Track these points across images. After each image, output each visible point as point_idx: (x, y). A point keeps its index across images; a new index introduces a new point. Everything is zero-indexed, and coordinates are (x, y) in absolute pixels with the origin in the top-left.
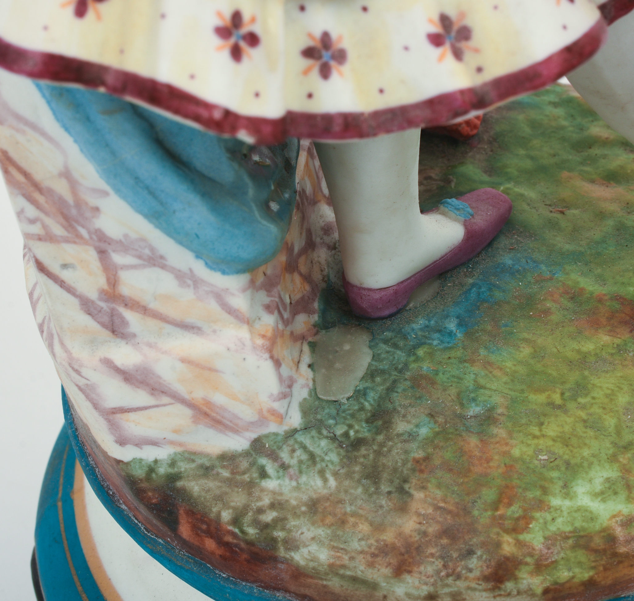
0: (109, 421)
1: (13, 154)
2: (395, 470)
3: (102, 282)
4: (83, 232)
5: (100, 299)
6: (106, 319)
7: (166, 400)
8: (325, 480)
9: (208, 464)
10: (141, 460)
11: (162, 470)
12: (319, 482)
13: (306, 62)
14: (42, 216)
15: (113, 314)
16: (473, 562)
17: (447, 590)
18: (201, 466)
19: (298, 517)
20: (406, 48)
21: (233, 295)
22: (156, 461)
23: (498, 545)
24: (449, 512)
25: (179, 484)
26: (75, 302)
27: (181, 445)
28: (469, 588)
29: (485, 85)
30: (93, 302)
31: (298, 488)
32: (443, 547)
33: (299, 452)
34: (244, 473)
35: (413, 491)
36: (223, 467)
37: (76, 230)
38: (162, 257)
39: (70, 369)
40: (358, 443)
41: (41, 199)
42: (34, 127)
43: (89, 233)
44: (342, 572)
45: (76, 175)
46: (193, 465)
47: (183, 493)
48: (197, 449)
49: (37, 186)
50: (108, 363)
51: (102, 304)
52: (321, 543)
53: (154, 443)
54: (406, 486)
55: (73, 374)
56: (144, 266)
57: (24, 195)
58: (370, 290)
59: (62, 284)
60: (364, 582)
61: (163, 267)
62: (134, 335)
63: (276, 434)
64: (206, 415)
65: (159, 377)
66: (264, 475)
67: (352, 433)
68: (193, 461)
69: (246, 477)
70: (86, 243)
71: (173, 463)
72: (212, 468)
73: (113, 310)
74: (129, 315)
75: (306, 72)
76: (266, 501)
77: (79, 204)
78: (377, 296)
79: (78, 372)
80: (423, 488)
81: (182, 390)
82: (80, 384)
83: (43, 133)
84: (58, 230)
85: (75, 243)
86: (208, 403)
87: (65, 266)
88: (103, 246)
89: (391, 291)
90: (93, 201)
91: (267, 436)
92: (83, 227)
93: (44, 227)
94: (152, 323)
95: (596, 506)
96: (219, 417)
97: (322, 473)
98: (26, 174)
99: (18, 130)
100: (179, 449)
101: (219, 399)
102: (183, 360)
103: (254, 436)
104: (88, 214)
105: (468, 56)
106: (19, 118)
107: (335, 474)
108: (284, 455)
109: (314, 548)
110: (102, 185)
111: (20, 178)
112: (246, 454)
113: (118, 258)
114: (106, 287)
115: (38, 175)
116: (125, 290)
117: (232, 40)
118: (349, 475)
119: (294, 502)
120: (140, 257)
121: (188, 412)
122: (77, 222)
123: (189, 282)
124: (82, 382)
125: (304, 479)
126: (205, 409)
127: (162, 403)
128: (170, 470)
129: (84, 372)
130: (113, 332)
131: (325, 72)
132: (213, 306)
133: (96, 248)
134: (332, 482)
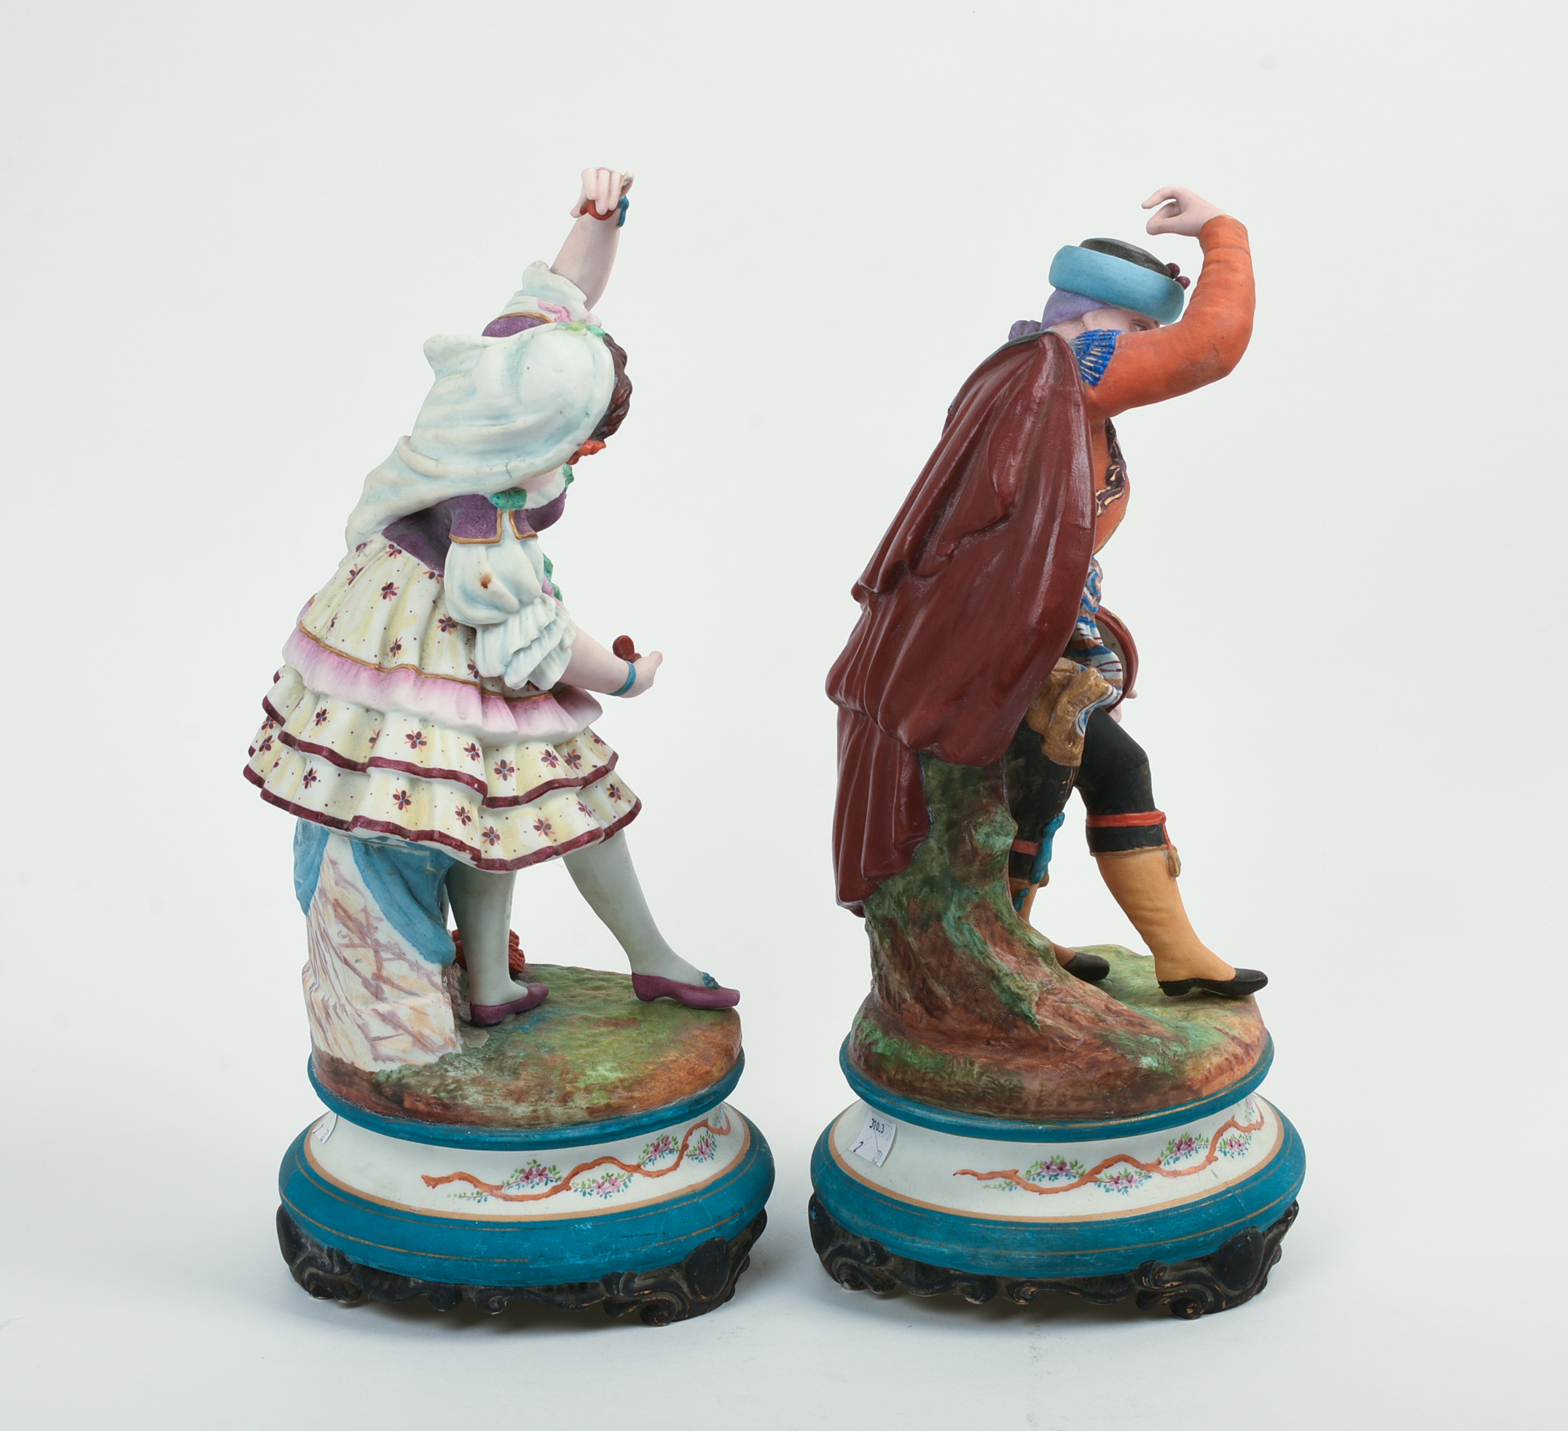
0: (372, 1045)
1: (341, 901)
2: (511, 1067)
3: (374, 968)
4: (369, 940)
5: (372, 979)
6: (373, 990)
7: (401, 1031)
8: (478, 1071)
9: (418, 1070)
10: (384, 1071)
11: (394, 1076)
12: (475, 1072)
13: (484, 838)
14: (350, 933)
15: (378, 987)
16: (553, 1095)
17: (542, 1107)
18: (414, 1072)
19: (467, 1085)
20: (525, 832)
21: (435, 975)
22: (391, 1071)
23: (564, 1088)
24: (539, 1078)
25: (404, 1081)
26: (360, 980)
27: (405, 1061)
28: (552, 1106)
29: (558, 846)
30: (368, 980)
31: (465, 1074)
32: (538, 1091)
33: (463, 1063)
34: (437, 1072)
35: (521, 1072)
36: (426, 1071)
37: (365, 939)
38: (404, 954)
39: (356, 1015)
40: (490, 1059)
41: (350, 924)
42: (353, 886)
43: (372, 941)
44: (490, 1105)
45: (369, 910)
46: (410, 1072)
47: (407, 1086)
48: (413, 1063)
49: (349, 917)
50: (375, 1010)
51: (373, 982)
52: (479, 1093)
53: (392, 1060)
54: (517, 1071)
55: (357, 1018)
56: (395, 959)
57: (342, 923)
58: (486, 1006)
59: (354, 970)
60: (501, 1108)
61: (404, 959)
62: (387, 999)
63: (451, 1054)
64: (419, 1041)
65: (399, 1018)
66: (447, 1071)
67: (487, 1056)
68: (411, 1069)
69: (438, 1073)
70: (370, 947)
71: (400, 1072)
72: (420, 1072)
73: (378, 984)
74: (385, 987)
75: (484, 842)
76: (450, 1081)
77: (369, 925)
78: (489, 1010)
79: (360, 1016)
80: (525, 1070)
81: (408, 1025)
82: (360, 1023)
83: (357, 889)
84: (357, 941)
85: (364, 947)
86: (421, 1034)
87: (357, 961)
88: (378, 948)
89: (496, 1008)
90: (375, 924)
91: (447, 1054)
92: (369, 938)
93: (350, 939)
94: (396, 992)
95: (607, 1074)
96: (425, 1043)
97: (476, 1069)
98: (345, 911)
99: (345, 888)
100: (404, 1064)
101: (426, 1031)
102: (411, 1008)
103: (441, 1054)
104: (372, 931)
105: (550, 835)
106: (346, 881)
107: (482, 1069)
108: (456, 1063)
109: (476, 1096)
110: (381, 915)
111: (342, 913)
112: (437, 1064)
113: (384, 955)
114: (376, 971)
115: (352, 911)
116: (385, 973)
117: (462, 817)
118: (489, 1069)
119: (463, 1080)
120: (394, 954)
121: (410, 1039)
122: (367, 936)
123: (415, 968)
124: (360, 1022)
125: (467, 1071)
126: (419, 1038)
127: (399, 1033)
128: (399, 1075)
129: (363, 1016)
130: (377, 997)
131: (492, 843)
132: (425, 981)
133: (373, 949)
134: (481, 1072)
